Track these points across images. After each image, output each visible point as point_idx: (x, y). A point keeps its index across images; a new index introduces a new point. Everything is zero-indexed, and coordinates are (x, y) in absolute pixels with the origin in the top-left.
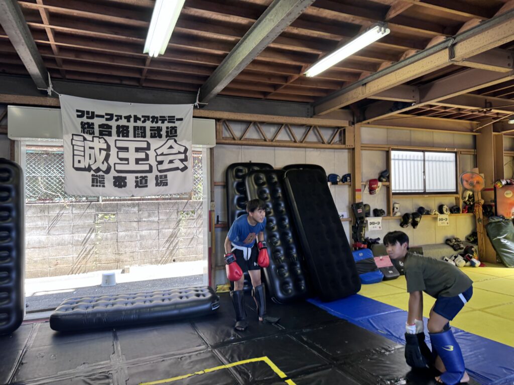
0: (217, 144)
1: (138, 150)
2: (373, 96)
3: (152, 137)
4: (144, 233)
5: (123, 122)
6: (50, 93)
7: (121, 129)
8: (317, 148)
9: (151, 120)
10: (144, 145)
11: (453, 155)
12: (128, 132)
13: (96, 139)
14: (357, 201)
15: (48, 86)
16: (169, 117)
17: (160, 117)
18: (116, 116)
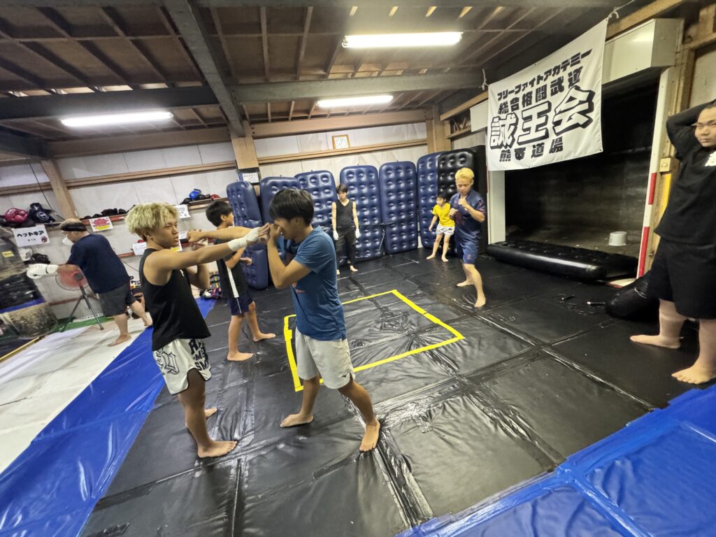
1: (540, 115)
3: (553, 94)
5: (529, 89)
7: (526, 98)
9: (552, 73)
10: (545, 107)
12: (531, 97)
13: (509, 116)
15: (482, 82)
16: (572, 58)
17: (563, 63)
18: (524, 85)
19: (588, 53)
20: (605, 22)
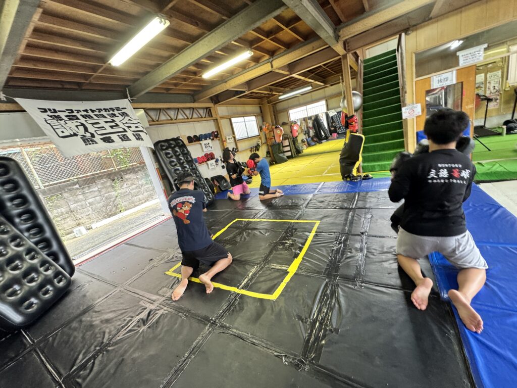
0: (150, 125)
2: (232, 88)
4: (91, 200)
6: (4, 99)
8: (198, 121)
11: (254, 117)
14: (225, 147)
17: (110, 108)
20: (126, 100)
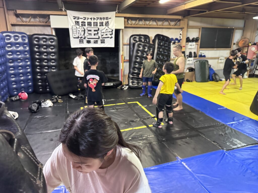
3: (100, 26)
5: (89, 20)
6: (64, 10)
7: (89, 23)
9: (99, 19)
10: (97, 29)
12: (91, 24)
13: (80, 27)
15: (63, 7)
16: (106, 18)
17: (103, 18)
18: (87, 18)
19: (110, 18)
20: (114, 12)
